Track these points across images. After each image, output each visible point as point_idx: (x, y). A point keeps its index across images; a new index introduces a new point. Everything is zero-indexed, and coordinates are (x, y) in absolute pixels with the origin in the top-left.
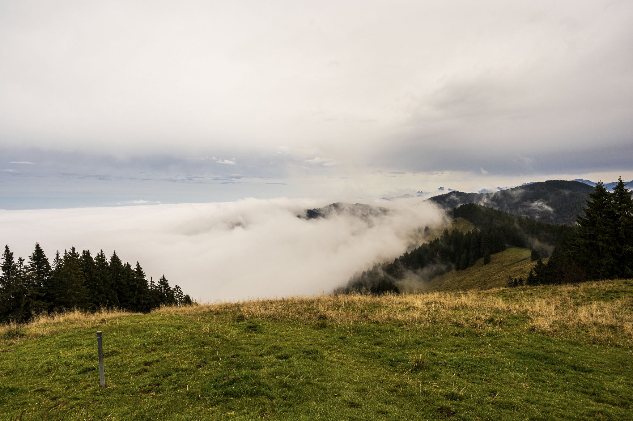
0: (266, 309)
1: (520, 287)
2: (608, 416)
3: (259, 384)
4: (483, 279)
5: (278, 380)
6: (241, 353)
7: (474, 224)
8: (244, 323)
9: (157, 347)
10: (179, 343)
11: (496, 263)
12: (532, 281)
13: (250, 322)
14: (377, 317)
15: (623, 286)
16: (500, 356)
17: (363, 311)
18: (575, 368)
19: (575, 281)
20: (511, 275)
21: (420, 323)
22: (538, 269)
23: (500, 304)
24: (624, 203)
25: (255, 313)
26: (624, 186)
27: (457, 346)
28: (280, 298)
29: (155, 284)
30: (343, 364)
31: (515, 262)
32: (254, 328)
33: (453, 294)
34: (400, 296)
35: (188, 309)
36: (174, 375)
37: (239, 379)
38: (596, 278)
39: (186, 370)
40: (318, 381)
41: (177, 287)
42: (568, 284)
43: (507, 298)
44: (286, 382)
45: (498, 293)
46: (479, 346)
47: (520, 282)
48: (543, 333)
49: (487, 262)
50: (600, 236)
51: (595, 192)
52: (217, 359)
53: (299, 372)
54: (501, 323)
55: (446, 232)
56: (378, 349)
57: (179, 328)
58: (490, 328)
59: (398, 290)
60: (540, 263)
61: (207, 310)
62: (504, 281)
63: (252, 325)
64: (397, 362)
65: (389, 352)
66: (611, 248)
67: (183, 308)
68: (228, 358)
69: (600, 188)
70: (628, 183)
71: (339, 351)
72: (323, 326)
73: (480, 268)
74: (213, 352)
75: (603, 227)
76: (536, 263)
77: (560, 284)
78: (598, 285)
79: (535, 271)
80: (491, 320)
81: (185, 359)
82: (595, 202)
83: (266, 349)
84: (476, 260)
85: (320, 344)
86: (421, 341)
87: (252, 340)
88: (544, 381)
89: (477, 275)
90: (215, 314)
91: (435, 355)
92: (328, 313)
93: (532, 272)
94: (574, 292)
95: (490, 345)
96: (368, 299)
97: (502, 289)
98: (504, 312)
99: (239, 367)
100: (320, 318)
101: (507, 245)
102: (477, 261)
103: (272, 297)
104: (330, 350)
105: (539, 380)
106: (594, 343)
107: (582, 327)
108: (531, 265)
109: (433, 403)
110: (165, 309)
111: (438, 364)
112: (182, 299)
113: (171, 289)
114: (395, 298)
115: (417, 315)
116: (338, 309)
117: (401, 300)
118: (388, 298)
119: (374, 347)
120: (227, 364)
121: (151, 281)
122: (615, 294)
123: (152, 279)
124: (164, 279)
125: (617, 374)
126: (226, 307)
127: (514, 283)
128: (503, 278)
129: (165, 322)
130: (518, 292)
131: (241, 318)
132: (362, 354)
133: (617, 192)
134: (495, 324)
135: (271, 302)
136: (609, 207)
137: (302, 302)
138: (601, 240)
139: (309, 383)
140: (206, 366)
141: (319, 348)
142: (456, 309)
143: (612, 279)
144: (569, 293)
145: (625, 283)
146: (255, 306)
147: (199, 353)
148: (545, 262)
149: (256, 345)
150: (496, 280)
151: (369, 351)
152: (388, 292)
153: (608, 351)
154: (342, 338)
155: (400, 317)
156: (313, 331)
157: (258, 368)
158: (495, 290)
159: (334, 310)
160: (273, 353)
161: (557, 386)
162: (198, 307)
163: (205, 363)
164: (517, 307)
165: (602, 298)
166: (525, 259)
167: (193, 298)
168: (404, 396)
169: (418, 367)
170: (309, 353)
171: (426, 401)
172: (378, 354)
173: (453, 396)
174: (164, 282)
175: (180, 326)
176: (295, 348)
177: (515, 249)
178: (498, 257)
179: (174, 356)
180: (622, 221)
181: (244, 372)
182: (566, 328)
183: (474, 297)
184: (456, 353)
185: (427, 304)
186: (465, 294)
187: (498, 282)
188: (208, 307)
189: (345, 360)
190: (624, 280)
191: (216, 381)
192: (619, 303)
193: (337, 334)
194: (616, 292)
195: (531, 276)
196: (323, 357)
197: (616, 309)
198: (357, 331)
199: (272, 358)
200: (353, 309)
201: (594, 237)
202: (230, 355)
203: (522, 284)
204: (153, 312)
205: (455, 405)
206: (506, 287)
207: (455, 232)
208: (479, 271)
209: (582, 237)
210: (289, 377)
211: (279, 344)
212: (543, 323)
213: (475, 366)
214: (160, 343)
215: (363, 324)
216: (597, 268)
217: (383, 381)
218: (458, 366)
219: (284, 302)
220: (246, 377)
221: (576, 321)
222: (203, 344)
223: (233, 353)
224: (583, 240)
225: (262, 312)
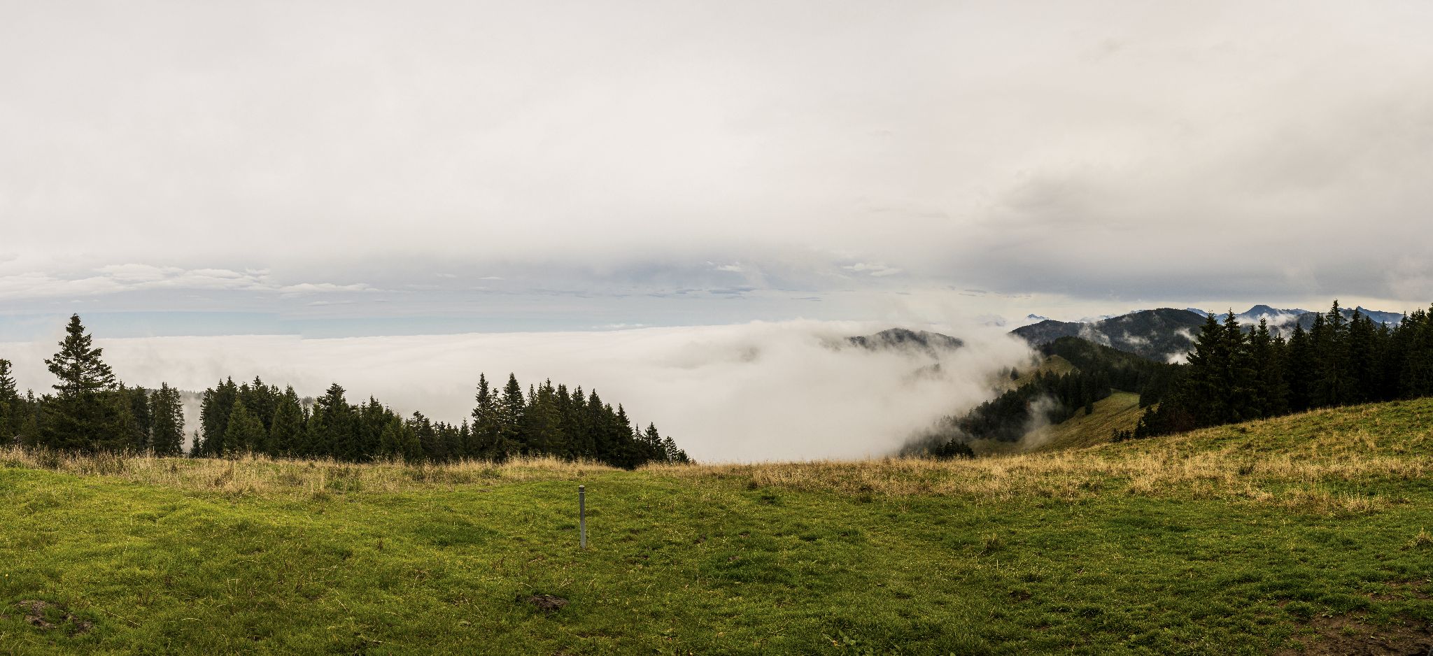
0: (789, 475)
1: (1125, 441)
2: (1197, 572)
3: (777, 569)
4: (1084, 434)
5: (802, 565)
6: (751, 529)
7: (1073, 364)
8: (758, 492)
9: (644, 512)
10: (672, 511)
11: (1099, 413)
12: (1140, 434)
13: (766, 492)
14: (941, 487)
15: (1230, 432)
16: (1093, 528)
17: (922, 481)
18: (1172, 529)
19: (1184, 430)
20: (1117, 427)
21: (997, 494)
22: (1146, 418)
23: (1101, 464)
24: (1233, 338)
25: (773, 479)
26: (1234, 318)
27: (1042, 520)
28: (808, 460)
29: (642, 434)
30: (891, 549)
31: (1120, 412)
32: (771, 500)
33: (1046, 455)
34: (974, 461)
35: (682, 468)
36: (665, 549)
37: (748, 561)
38: (1206, 424)
39: (680, 544)
40: (857, 568)
41: (669, 440)
42: (1178, 434)
43: (1109, 456)
44: (813, 569)
45: (1099, 451)
46: (1069, 517)
47: (1127, 435)
48: (1143, 494)
49: (1089, 412)
50: (1211, 377)
51: (1206, 324)
52: (721, 535)
53: (831, 556)
54: (1095, 488)
55: (1038, 374)
56: (940, 529)
57: (673, 492)
58: (1083, 495)
59: (972, 453)
60: (1149, 409)
61: (708, 472)
62: (1109, 436)
63: (768, 495)
64: (965, 544)
65: (955, 533)
66: (1220, 389)
67: (677, 468)
68: (736, 535)
69: (1211, 320)
70: (1238, 315)
71: (887, 533)
72: (867, 500)
73: (1081, 420)
74: (716, 526)
75: (1213, 366)
76: (1144, 411)
77: (1169, 434)
78: (1206, 432)
79: (1144, 420)
80: (1086, 486)
81: (679, 531)
82: (1206, 335)
83: (786, 527)
84: (1075, 410)
85: (861, 523)
86: (998, 517)
87: (767, 515)
88: (1138, 549)
89: (1074, 431)
90: (719, 478)
91: (1014, 533)
92: (874, 483)
93: (1140, 422)
94: (1183, 444)
95: (1081, 515)
96: (932, 464)
97: (1104, 445)
98: (1102, 474)
99: (750, 547)
100: (862, 489)
101: (1112, 389)
102: (1077, 411)
103: (797, 460)
104: (875, 531)
105: (1133, 548)
106: (1195, 499)
107: (1185, 483)
108: (1139, 414)
109: (1005, 588)
110: (654, 467)
111: (1016, 544)
112: (675, 455)
113: (661, 441)
114: (968, 463)
115: (995, 485)
116: (888, 478)
117: (975, 466)
118: (959, 464)
119: (935, 527)
120: (733, 542)
121: (637, 430)
122: (1222, 442)
123: (637, 427)
124: (652, 427)
125: (1212, 528)
126: (734, 469)
127: (1119, 437)
128: (1108, 431)
129: (656, 484)
130: (1123, 446)
131: (753, 486)
132: (918, 536)
133: (1227, 325)
134: (1091, 490)
135: (796, 466)
136: (1220, 342)
137: (839, 467)
138: (1211, 381)
139: (843, 571)
140: (706, 542)
141: (859, 528)
142: (1046, 474)
143: (1220, 425)
144: (1177, 444)
145: (1232, 428)
146: (772, 470)
147: (697, 526)
148: (1155, 408)
149: (773, 522)
150: (1099, 434)
151: (927, 532)
152: (958, 455)
153: (1208, 504)
154: (891, 516)
155: (972, 489)
156: (852, 506)
157: (775, 550)
158: (1097, 447)
159: (883, 479)
160: (796, 532)
161: (1151, 551)
162: (696, 468)
163: (705, 538)
164: (1120, 465)
165: (1210, 447)
166: (1134, 406)
167: (690, 455)
168: (970, 584)
169: (992, 548)
170: (846, 534)
171: (997, 586)
172: (940, 535)
173: (1030, 578)
174: (652, 431)
175: (673, 490)
176: (827, 528)
177: (1122, 394)
178: (1100, 405)
179: (666, 527)
180: (1231, 359)
181: (756, 554)
182: (1170, 486)
183: (1071, 458)
184: (1040, 529)
185: (1010, 471)
186: (1061, 455)
187: (1101, 437)
188: (710, 468)
189: (895, 543)
190: (1230, 426)
191: (719, 560)
192: (1225, 451)
193: (884, 510)
194: (1223, 439)
195: (1139, 425)
196: (863, 540)
197: (1221, 458)
198: (912, 506)
199: (794, 539)
200: (909, 479)
201: (1204, 377)
202: (738, 532)
203: (1128, 438)
204: (639, 470)
205: (1032, 588)
206: (1110, 442)
207: (1049, 374)
208: (1080, 423)
209: (1193, 378)
210: (817, 562)
211: (805, 522)
212: (1144, 483)
213: (1061, 542)
214: (648, 509)
215: (923, 498)
216: (1207, 413)
217: (944, 568)
218: (1041, 543)
219: (815, 468)
220: (759, 560)
221: (1180, 476)
222: (702, 515)
223: (743, 529)
224: (1193, 382)
225: (784, 480)
